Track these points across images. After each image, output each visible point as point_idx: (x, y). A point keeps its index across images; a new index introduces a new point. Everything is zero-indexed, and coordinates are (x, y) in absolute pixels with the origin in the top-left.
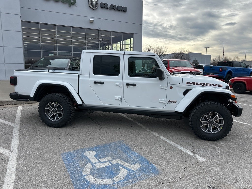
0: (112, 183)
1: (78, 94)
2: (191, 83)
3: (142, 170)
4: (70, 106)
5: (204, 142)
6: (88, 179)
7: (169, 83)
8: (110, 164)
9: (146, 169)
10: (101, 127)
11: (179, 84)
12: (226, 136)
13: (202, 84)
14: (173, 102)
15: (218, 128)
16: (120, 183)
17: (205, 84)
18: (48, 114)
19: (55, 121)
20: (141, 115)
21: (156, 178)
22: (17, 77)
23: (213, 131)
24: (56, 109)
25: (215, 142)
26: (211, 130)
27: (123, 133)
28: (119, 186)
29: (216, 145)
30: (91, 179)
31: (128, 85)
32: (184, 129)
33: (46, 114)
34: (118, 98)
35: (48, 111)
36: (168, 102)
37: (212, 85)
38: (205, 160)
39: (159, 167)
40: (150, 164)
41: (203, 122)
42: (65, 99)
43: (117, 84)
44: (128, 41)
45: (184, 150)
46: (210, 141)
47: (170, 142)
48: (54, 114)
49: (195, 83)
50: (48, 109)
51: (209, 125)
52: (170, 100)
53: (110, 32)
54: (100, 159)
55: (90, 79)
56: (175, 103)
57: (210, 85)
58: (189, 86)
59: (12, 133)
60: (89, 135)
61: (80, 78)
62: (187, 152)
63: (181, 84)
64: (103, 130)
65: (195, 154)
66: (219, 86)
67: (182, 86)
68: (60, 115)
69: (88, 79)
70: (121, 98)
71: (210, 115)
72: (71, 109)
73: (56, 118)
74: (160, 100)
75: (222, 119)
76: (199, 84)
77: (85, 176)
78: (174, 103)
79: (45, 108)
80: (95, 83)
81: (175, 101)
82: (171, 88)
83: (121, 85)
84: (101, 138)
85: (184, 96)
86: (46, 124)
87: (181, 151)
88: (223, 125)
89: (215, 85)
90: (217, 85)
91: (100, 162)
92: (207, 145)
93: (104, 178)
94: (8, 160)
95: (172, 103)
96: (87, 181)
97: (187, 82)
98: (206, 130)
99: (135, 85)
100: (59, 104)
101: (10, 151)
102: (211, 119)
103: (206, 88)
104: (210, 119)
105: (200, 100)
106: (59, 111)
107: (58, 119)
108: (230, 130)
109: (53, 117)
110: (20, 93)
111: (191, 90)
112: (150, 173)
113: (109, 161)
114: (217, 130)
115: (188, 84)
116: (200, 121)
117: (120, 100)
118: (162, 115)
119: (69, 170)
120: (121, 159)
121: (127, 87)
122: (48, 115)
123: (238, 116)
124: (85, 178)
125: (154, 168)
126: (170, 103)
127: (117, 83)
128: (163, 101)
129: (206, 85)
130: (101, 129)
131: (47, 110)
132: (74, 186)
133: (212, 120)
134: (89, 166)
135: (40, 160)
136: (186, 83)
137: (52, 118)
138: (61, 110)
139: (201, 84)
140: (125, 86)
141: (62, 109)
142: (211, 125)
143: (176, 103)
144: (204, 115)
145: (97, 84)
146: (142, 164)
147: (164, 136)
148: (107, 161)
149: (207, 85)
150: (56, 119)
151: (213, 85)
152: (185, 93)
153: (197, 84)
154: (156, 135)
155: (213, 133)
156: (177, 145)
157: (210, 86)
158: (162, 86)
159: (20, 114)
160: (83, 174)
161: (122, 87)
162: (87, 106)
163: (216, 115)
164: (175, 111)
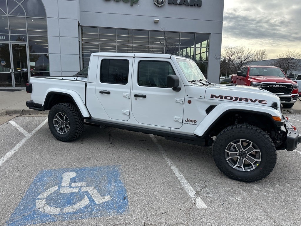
0: (57, 214)
1: (85, 105)
2: (217, 96)
4: (76, 118)
6: (37, 204)
7: (187, 96)
8: (77, 191)
9: (113, 205)
11: (201, 97)
12: (265, 177)
13: (234, 99)
14: (192, 121)
15: (252, 164)
17: (238, 98)
18: (57, 126)
19: (62, 134)
21: (114, 218)
22: (32, 85)
23: (246, 168)
24: (63, 121)
25: (246, 185)
26: (242, 167)
27: (130, 156)
29: (244, 188)
30: (40, 204)
31: (136, 96)
33: (55, 126)
35: (57, 123)
36: (186, 121)
37: (249, 100)
38: (204, 206)
40: (124, 199)
41: (230, 152)
42: (72, 110)
45: (188, 188)
47: (179, 175)
48: (62, 126)
49: (223, 96)
50: (56, 120)
51: (239, 158)
52: (188, 119)
53: (179, 32)
54: (72, 183)
55: (97, 88)
56: (194, 123)
57: (247, 100)
58: (214, 101)
59: (18, 143)
61: (87, 87)
62: (189, 192)
63: (203, 97)
65: (198, 196)
66: (260, 102)
67: (205, 100)
68: (67, 128)
69: (94, 87)
70: (128, 112)
71: (240, 143)
72: (77, 122)
73: (63, 131)
74: (176, 117)
75: (258, 152)
76: (229, 98)
77: (39, 199)
78: (193, 123)
79: (54, 119)
80: (101, 92)
81: (195, 121)
83: (129, 95)
85: (207, 114)
86: (54, 136)
88: (260, 160)
89: (253, 100)
90: (258, 101)
91: (70, 186)
93: (55, 205)
95: (191, 123)
97: (212, 95)
98: (234, 166)
99: (145, 97)
100: (66, 115)
102: (243, 150)
103: (239, 104)
104: (241, 150)
105: (236, 122)
106: (66, 124)
107: (66, 132)
109: (61, 129)
110: (35, 102)
111: (216, 106)
112: (112, 211)
113: (80, 188)
114: (251, 167)
115: (213, 97)
116: (226, 151)
118: (181, 139)
119: (30, 190)
120: (96, 187)
121: (136, 99)
124: (35, 202)
125: (126, 204)
126: (188, 122)
127: (124, 94)
128: (178, 119)
129: (240, 100)
130: (109, 149)
132: (17, 208)
133: (245, 152)
134: (54, 189)
136: (210, 97)
137: (60, 131)
138: (68, 122)
139: (232, 98)
140: (134, 98)
142: (242, 159)
143: (195, 124)
144: (231, 143)
145: (104, 94)
146: (114, 197)
148: (78, 187)
151: (251, 100)
152: (208, 111)
153: (226, 98)
155: (244, 171)
156: (184, 181)
157: (247, 102)
158: (178, 99)
160: (39, 197)
161: (130, 98)
162: (94, 120)
163: (250, 145)
164: (194, 134)
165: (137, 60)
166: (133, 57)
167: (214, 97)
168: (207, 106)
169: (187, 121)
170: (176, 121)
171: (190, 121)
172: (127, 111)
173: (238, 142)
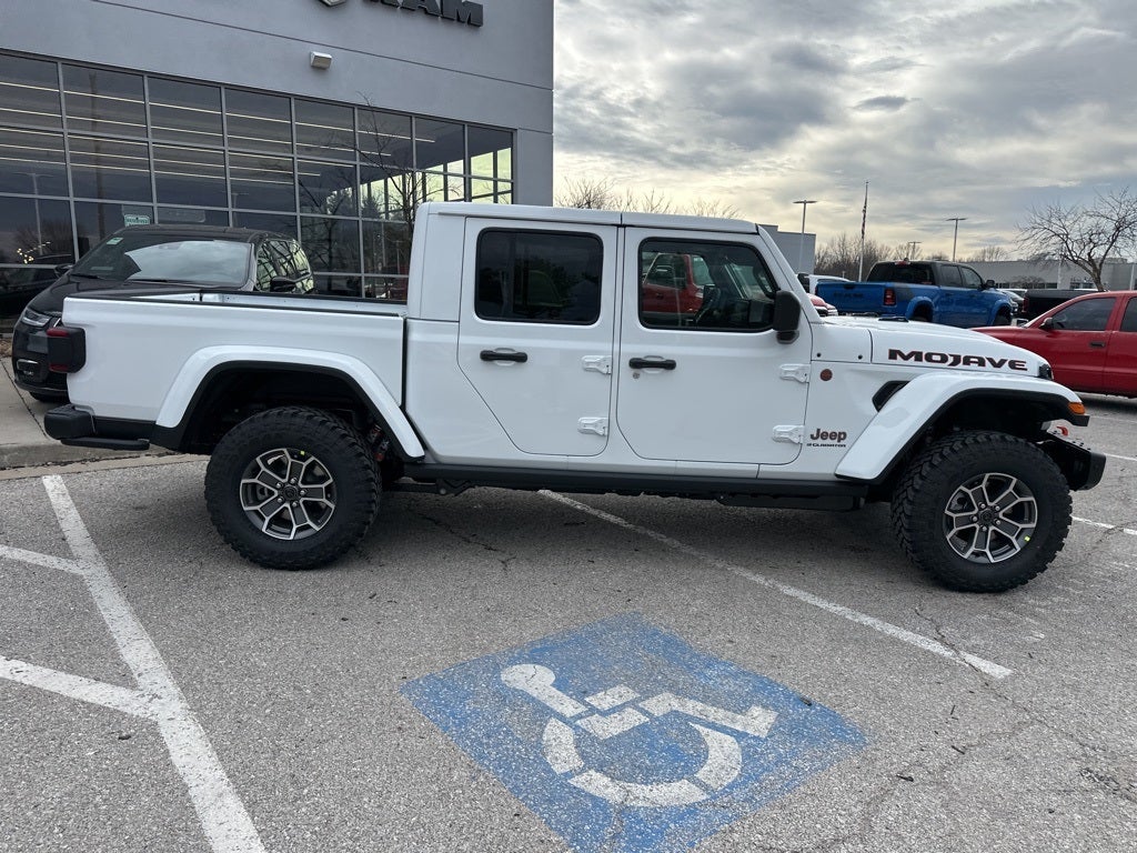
0: (704, 798)
1: (403, 407)
2: (906, 354)
3: (789, 729)
5: (959, 598)
6: (591, 790)
8: (645, 719)
10: (504, 559)
11: (860, 357)
12: (1043, 569)
13: (951, 360)
14: (833, 436)
15: (1013, 539)
16: (739, 794)
17: (959, 356)
18: (258, 508)
19: (291, 538)
20: (679, 499)
21: (865, 758)
22: (83, 332)
23: (995, 552)
24: (296, 484)
25: (1002, 598)
26: (987, 551)
27: (615, 578)
28: (744, 808)
29: (1011, 609)
31: (637, 364)
32: (853, 549)
33: (246, 509)
34: (595, 425)
35: (255, 494)
36: (812, 437)
37: (987, 362)
38: (1008, 672)
39: (851, 714)
41: (954, 516)
42: (345, 436)
43: (588, 363)
44: (482, 163)
45: (906, 635)
46: (981, 596)
47: (834, 608)
48: (287, 505)
49: (921, 353)
50: (255, 485)
51: (978, 527)
52: (818, 430)
53: (410, 115)
54: (587, 699)
55: (464, 340)
56: (839, 441)
57: (981, 362)
58: (898, 370)
59: (93, 607)
60: (473, 597)
61: (414, 337)
62: (925, 646)
63: (866, 358)
64: (521, 572)
65: (955, 650)
66: (1013, 365)
67: (871, 367)
68: (315, 511)
69: (452, 338)
70: (606, 425)
71: (983, 486)
73: (295, 527)
74: (780, 428)
75: (1030, 503)
76: (939, 358)
78: (835, 442)
79: (243, 481)
80: (488, 356)
81: (840, 433)
82: (826, 375)
83: (610, 364)
84: (532, 605)
85: (878, 410)
86: (244, 555)
87: (895, 641)
88: (1034, 525)
90: (1007, 363)
91: (592, 710)
92: (977, 610)
94: (158, 735)
95: (829, 441)
96: (593, 797)
97: (891, 351)
98: (965, 551)
99: (669, 365)
100: (313, 458)
101: (137, 693)
102: (989, 504)
103: (964, 374)
104: (983, 506)
106: (309, 493)
107: (308, 527)
108: (1060, 547)
109: (281, 521)
110: (100, 411)
111: (905, 383)
114: (1007, 547)
115: (895, 358)
116: (947, 512)
117: (601, 432)
118: (754, 495)
121: (636, 376)
122: (256, 511)
123: (1087, 488)
126: (820, 441)
127: (588, 358)
128: (790, 433)
129: (964, 364)
130: (510, 567)
131: (249, 487)
133: (993, 508)
135: (316, 724)
136: (887, 356)
137: (274, 526)
138: (323, 486)
139: (944, 359)
140: (627, 371)
141: (331, 481)
142: (985, 528)
143: (842, 442)
144: (960, 488)
145: (496, 362)
146: (774, 706)
147: (793, 584)
149: (967, 361)
150: (298, 530)
151: (991, 360)
152: (880, 400)
153: (929, 357)
154: (760, 579)
155: (993, 561)
156: (868, 620)
157: (981, 368)
158: (790, 367)
159: (74, 514)
161: (611, 374)
162: (444, 464)
163: (1008, 488)
164: (837, 476)
165: (635, 238)
166: (618, 226)
167: (898, 356)
168: (877, 386)
169: (816, 438)
170: (778, 440)
171: (824, 436)
172: (601, 422)
173: (980, 482)
